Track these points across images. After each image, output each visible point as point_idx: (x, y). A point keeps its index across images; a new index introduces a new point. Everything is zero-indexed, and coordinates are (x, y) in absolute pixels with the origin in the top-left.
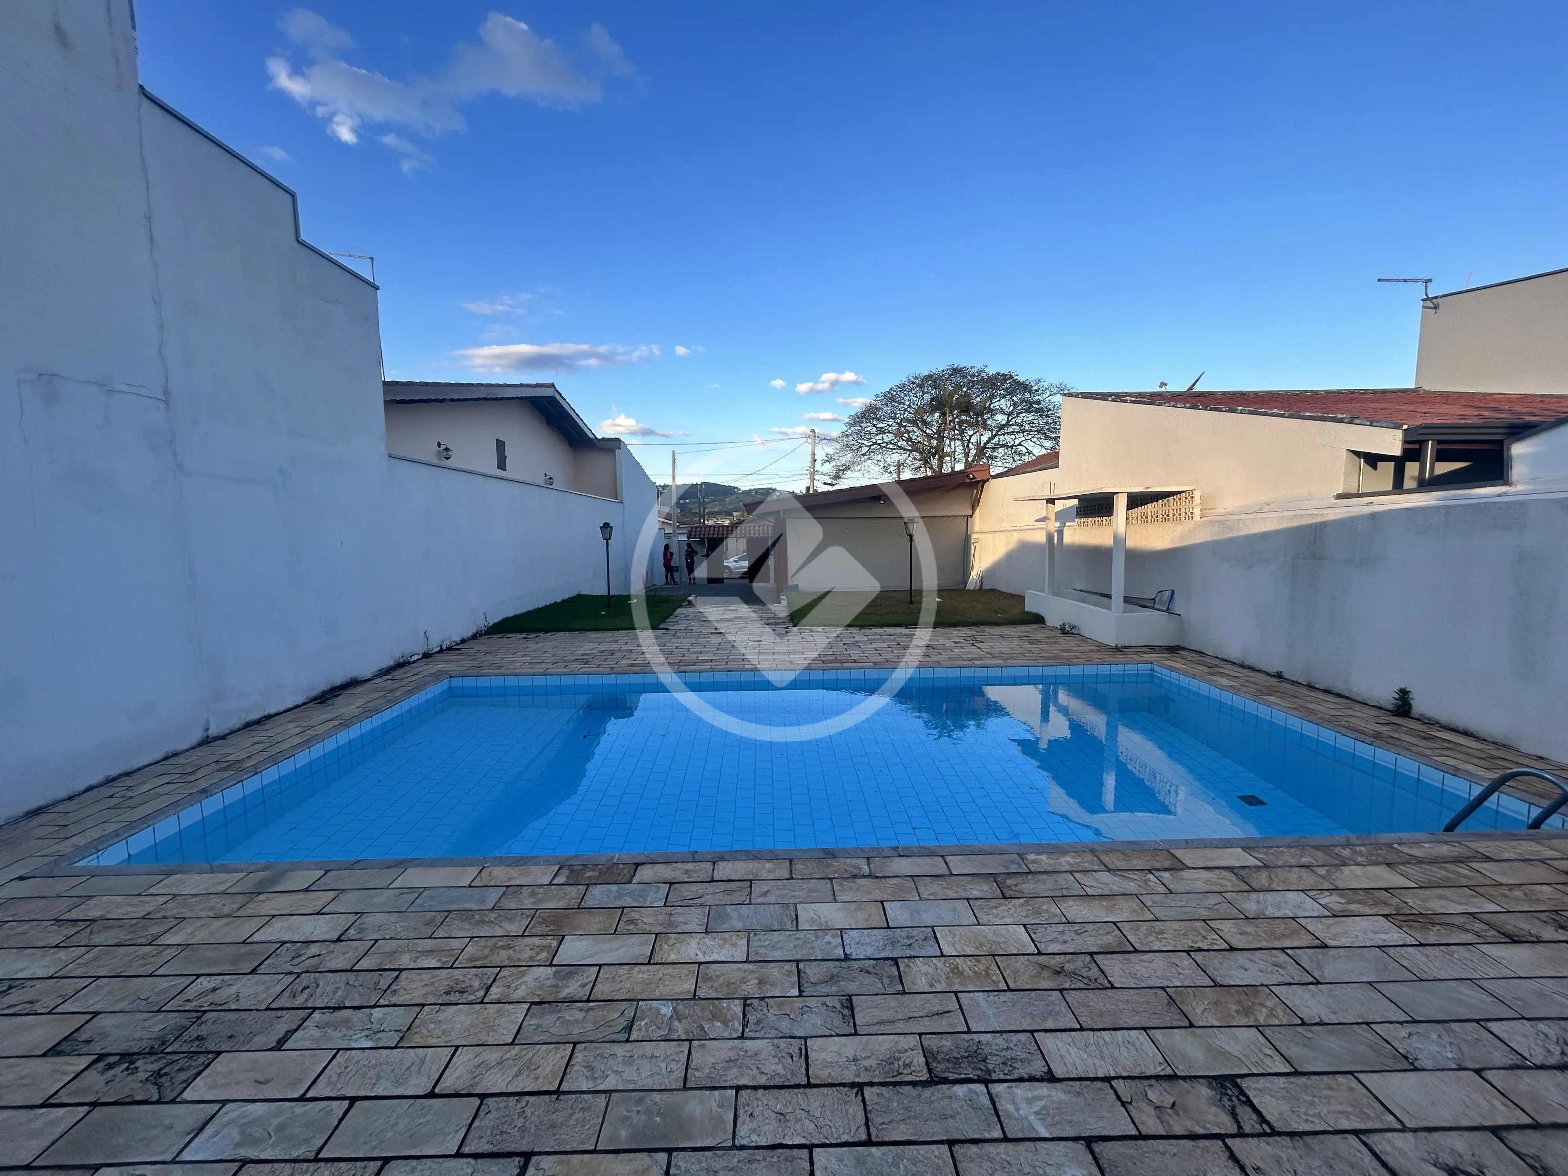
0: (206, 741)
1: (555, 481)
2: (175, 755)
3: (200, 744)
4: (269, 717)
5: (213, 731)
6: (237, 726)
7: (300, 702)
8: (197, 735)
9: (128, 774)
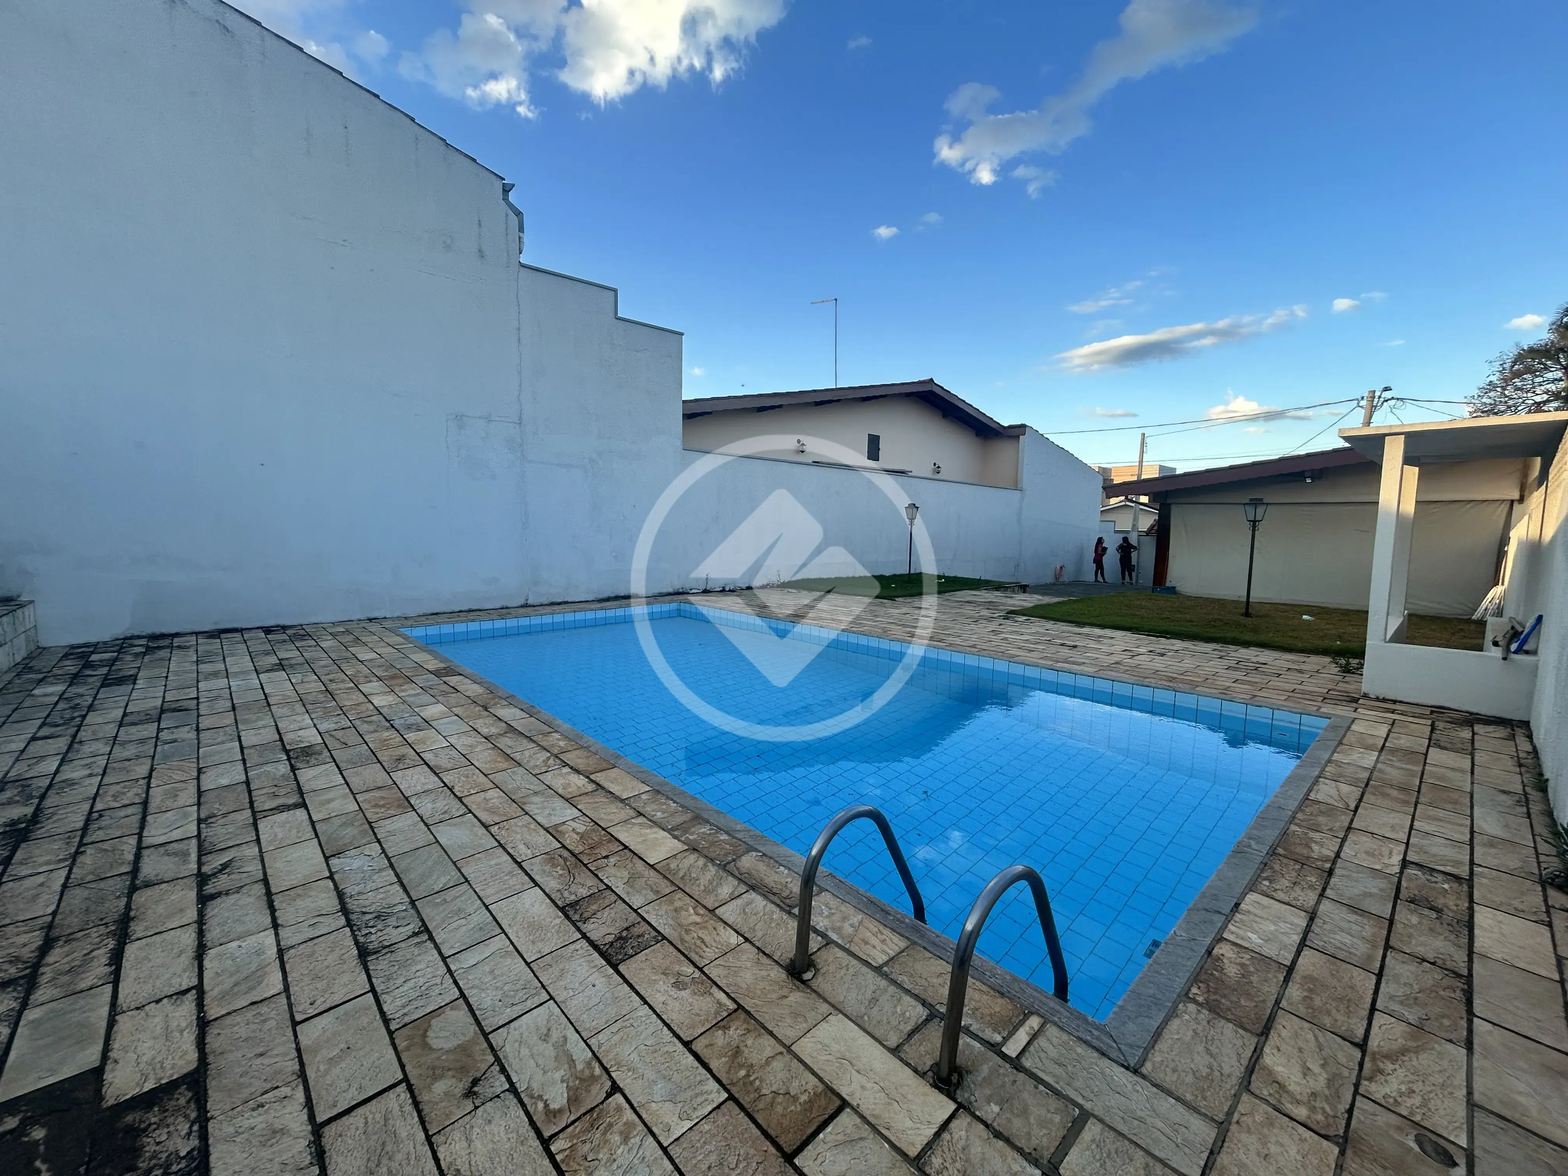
0: (525, 606)
1: (942, 470)
2: (507, 608)
3: (522, 606)
4: (566, 603)
5: (530, 602)
6: (546, 603)
7: (591, 599)
8: (522, 602)
9: (480, 610)
